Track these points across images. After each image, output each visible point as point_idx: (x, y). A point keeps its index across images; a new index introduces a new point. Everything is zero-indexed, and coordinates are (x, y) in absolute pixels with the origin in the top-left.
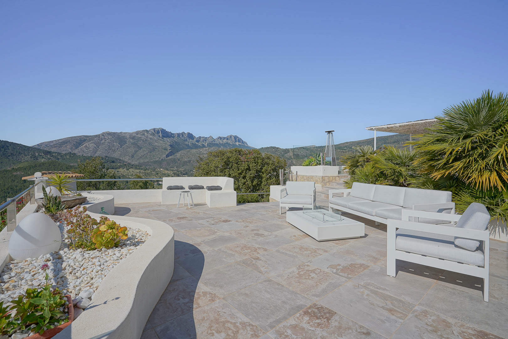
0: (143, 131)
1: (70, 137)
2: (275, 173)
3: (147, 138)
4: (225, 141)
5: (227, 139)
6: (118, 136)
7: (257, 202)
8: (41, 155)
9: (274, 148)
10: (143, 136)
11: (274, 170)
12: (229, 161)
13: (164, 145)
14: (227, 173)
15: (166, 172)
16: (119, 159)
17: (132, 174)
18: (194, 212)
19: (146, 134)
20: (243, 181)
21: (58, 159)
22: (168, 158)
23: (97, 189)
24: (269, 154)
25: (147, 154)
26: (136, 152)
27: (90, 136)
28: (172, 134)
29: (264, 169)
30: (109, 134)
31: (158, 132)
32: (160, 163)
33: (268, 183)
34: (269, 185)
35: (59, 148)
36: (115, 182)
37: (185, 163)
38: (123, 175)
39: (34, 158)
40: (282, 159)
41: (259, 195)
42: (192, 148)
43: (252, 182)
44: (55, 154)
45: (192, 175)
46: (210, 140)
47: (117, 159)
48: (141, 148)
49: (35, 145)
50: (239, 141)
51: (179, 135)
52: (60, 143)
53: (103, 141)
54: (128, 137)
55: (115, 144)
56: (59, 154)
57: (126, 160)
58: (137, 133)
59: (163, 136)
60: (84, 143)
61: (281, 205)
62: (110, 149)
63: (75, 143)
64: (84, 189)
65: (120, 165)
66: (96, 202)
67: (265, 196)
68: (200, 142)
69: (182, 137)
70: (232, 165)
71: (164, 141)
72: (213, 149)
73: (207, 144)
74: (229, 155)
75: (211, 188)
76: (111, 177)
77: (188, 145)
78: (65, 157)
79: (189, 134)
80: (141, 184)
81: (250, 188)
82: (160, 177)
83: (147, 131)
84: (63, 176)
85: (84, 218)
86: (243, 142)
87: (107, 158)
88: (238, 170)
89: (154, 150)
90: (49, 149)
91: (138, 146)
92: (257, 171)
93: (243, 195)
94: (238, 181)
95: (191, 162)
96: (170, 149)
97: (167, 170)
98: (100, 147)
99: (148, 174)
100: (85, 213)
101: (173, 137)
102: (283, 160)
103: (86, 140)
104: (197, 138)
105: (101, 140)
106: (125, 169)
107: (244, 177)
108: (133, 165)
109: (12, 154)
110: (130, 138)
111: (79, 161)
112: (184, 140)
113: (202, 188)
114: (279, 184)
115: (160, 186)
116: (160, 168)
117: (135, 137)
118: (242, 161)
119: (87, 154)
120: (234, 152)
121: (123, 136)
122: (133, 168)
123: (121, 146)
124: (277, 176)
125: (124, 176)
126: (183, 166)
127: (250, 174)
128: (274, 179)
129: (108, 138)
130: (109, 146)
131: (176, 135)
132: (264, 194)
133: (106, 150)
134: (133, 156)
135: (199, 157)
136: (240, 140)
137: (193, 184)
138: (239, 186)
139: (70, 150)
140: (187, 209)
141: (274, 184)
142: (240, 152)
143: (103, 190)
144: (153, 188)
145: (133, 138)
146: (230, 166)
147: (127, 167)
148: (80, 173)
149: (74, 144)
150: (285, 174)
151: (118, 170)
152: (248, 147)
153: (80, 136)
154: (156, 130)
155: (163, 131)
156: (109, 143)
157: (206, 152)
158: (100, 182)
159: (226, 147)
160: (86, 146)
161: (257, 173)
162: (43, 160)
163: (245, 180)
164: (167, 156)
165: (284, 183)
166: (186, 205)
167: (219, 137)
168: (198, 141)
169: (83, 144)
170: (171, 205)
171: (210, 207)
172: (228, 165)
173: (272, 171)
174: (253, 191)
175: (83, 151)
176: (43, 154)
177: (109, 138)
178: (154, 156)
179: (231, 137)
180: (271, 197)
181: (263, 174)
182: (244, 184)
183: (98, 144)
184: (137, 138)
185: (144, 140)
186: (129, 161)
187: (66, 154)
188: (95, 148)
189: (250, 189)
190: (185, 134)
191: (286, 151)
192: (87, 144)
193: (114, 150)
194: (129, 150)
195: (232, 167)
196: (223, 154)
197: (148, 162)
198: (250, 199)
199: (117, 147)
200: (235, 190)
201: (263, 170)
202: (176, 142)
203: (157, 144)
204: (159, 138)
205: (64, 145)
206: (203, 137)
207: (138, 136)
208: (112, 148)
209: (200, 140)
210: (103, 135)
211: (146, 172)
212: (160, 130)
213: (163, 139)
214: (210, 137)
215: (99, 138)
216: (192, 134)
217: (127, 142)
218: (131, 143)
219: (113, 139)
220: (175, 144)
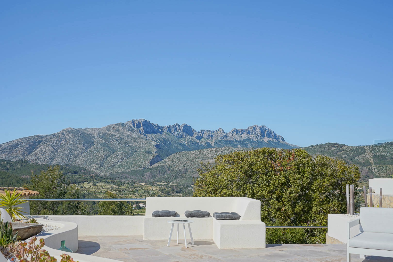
0: (117, 125)
1: (22, 138)
2: (337, 192)
3: (122, 135)
4: (244, 136)
5: (249, 133)
6: (83, 134)
7: (302, 243)
9: (334, 145)
10: (117, 133)
11: (335, 186)
12: (252, 171)
13: (147, 145)
14: (249, 191)
15: (150, 188)
16: (83, 168)
17: (101, 191)
18: (194, 255)
19: (120, 129)
20: (277, 204)
21: (7, 169)
22: (154, 166)
23: (56, 213)
24: (325, 156)
25: (122, 160)
26: (107, 157)
27: (47, 136)
28: (159, 127)
29: (315, 184)
30: (71, 131)
31: (139, 126)
32: (140, 173)
33: (323, 209)
34: (326, 214)
35: (9, 154)
36: (78, 203)
37: (179, 174)
38: (88, 192)
40: (350, 167)
41: (307, 231)
42: (190, 150)
43: (294, 207)
44: (4, 163)
45: (190, 194)
46: (220, 135)
47: (80, 169)
48: (113, 151)
50: (269, 136)
51: (169, 129)
52: (9, 148)
53: (63, 142)
54: (96, 134)
55: (78, 145)
56: (9, 162)
57: (93, 170)
58: (109, 128)
59: (146, 132)
60: (38, 146)
61: (350, 251)
62: (72, 154)
63: (27, 146)
64: (38, 213)
65: (84, 177)
66: (55, 232)
67: (317, 233)
68: (202, 139)
69: (175, 131)
70: (258, 177)
71: (147, 139)
72: (226, 150)
73: (214, 141)
74: (253, 159)
75: (221, 217)
76: (73, 196)
77: (183, 145)
78: (15, 167)
79: (185, 126)
80: (113, 206)
81: (289, 217)
82: (141, 196)
83: (123, 125)
84: (14, 193)
85: (42, 255)
86: (276, 137)
87: (67, 167)
88: (269, 186)
89: (132, 154)
91: (110, 148)
92: (302, 188)
93: (276, 230)
94: (268, 205)
95: (188, 172)
96: (156, 152)
97: (152, 184)
98: (59, 151)
99: (123, 191)
100: (42, 248)
101: (161, 133)
102: (353, 168)
103: (42, 141)
104: (199, 132)
105: (60, 140)
106: (91, 184)
107: (279, 199)
108: (102, 178)
110: (99, 136)
111: (32, 171)
112: (178, 137)
113: (207, 215)
114: (345, 211)
115: (141, 211)
116: (141, 182)
117: (105, 134)
118: (275, 171)
119: (43, 161)
120: (261, 155)
121: (89, 135)
122: (102, 182)
123: (87, 149)
124: (342, 196)
125: (90, 194)
126: (175, 179)
127: (290, 193)
128: (336, 201)
129: (70, 138)
130: (71, 149)
131: (165, 130)
132: (315, 230)
133: (67, 155)
134: (102, 164)
135: (202, 164)
136: (270, 134)
137: (192, 209)
138: (269, 213)
139: (21, 157)
140: (183, 249)
141: (334, 212)
142: (271, 155)
143: (62, 215)
144: (131, 213)
145: (103, 136)
146: (254, 179)
147: (93, 181)
148: (34, 189)
149: (27, 148)
150: (356, 194)
151: (82, 185)
152: (285, 145)
153: (34, 137)
154: (135, 123)
155: (146, 124)
156: (70, 144)
157: (212, 155)
158: (58, 203)
159: (246, 145)
160: (41, 151)
161: (302, 191)
163: (281, 204)
164: (152, 163)
165: (356, 209)
166: (181, 243)
167: (235, 130)
168: (199, 138)
169: (38, 148)
170: (159, 241)
171: (219, 248)
172: (250, 177)
173: (330, 188)
174: (294, 223)
175: (38, 158)
177: (72, 137)
178: (132, 163)
179: (254, 128)
180: (329, 234)
181: (314, 193)
182: (279, 209)
183: (56, 148)
184: (108, 136)
185: (119, 138)
186: (97, 172)
187: (16, 163)
188: (53, 152)
189: (289, 220)
190: (179, 126)
191: (360, 150)
192: (42, 147)
193: (78, 155)
194: (97, 154)
195: (256, 180)
196: (242, 159)
197: (123, 172)
198: (289, 237)
199: (81, 151)
200: (263, 220)
201: (314, 187)
202: (164, 141)
203: (136, 144)
204: (140, 134)
205: (14, 150)
206: (207, 131)
207: (109, 133)
208: (74, 152)
209: (203, 136)
210: (63, 134)
211: (120, 188)
212: (141, 123)
213: (147, 136)
214: (218, 130)
215: (58, 138)
216: (190, 126)
217: (95, 142)
218: (101, 144)
219: (76, 139)
220: (164, 143)
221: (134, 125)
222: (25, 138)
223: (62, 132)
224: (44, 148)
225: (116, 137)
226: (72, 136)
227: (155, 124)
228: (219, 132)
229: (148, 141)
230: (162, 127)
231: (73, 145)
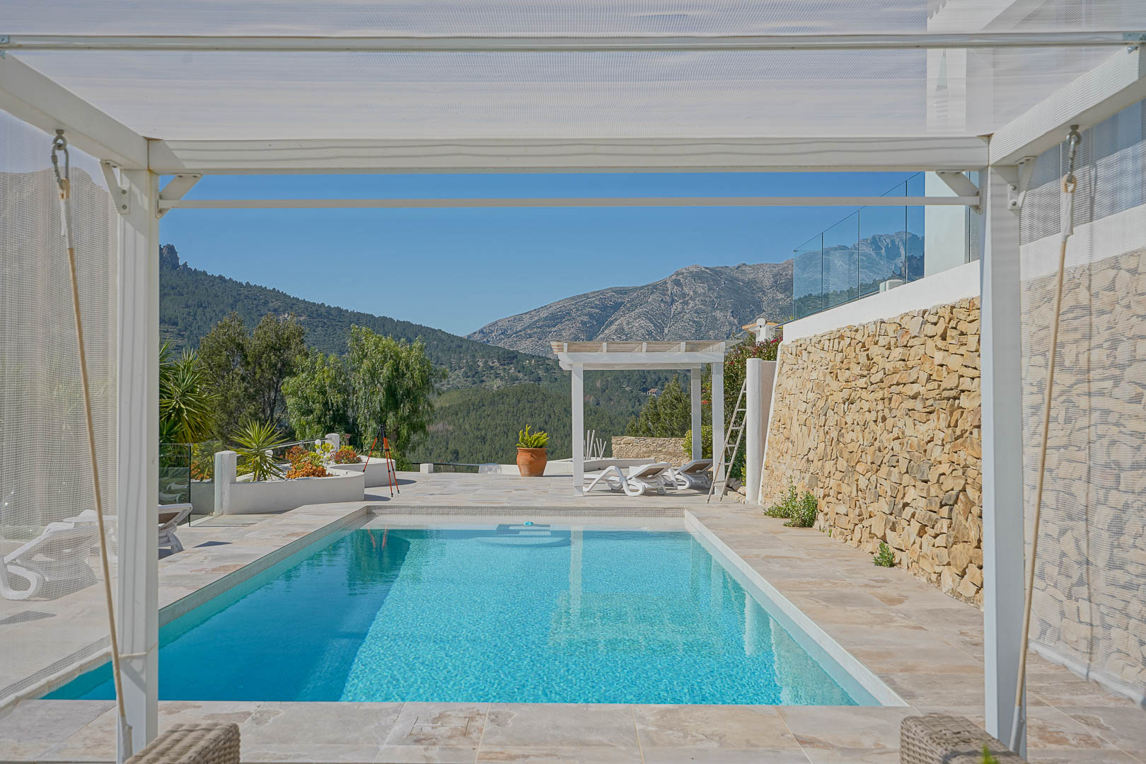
1: (573, 298)
6: (733, 280)
8: (492, 367)
21: (539, 379)
27: (634, 290)
30: (698, 276)
31: (892, 253)
35: (540, 339)
39: (473, 377)
44: (530, 363)
49: (475, 333)
52: (541, 323)
53: (677, 306)
54: (768, 282)
55: (718, 314)
56: (541, 359)
60: (613, 317)
63: (585, 319)
78: (557, 373)
90: (513, 346)
98: (666, 330)
103: (623, 303)
105: (670, 300)
110: (776, 285)
121: (749, 284)
123: (741, 323)
129: (695, 293)
130: (699, 325)
145: (788, 286)
149: (584, 323)
153: (602, 292)
154: (883, 244)
156: (696, 312)
160: (620, 330)
162: (496, 384)
169: (612, 323)
176: (497, 364)
177: (700, 291)
183: (659, 321)
188: (650, 333)
192: (622, 321)
199: (726, 328)
205: (553, 329)
208: (708, 331)
210: (677, 283)
212: (900, 244)
215: (664, 295)
217: (765, 303)
218: (781, 309)
219: (713, 295)
221: (877, 249)
222: (579, 297)
223: (674, 277)
224: (627, 324)
226: (701, 288)
231: (704, 312)
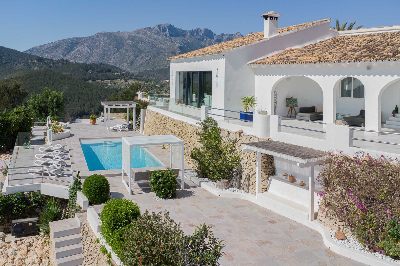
0: (145, 29)
1: (62, 40)
3: (150, 38)
6: (115, 36)
8: (34, 63)
10: (145, 36)
13: (172, 47)
16: (115, 67)
19: (148, 32)
21: (51, 67)
25: (149, 59)
26: (136, 57)
27: (83, 38)
28: (183, 31)
30: (105, 34)
31: (164, 30)
32: (165, 72)
35: (51, 53)
38: (121, 88)
39: (27, 66)
44: (48, 61)
47: (113, 67)
48: (142, 52)
49: (27, 50)
51: (192, 32)
52: (51, 48)
53: (97, 44)
54: (126, 37)
55: (111, 47)
56: (52, 60)
57: (124, 68)
58: (138, 32)
59: (171, 35)
60: (76, 47)
62: (105, 54)
63: (67, 47)
65: (117, 74)
69: (196, 34)
71: (171, 42)
78: (57, 65)
79: (206, 30)
82: (166, 92)
83: (150, 28)
87: (102, 66)
89: (158, 55)
90: (40, 55)
91: (139, 49)
98: (94, 51)
99: (150, 87)
101: (184, 36)
103: (79, 42)
104: (219, 36)
105: (95, 42)
106: (123, 81)
108: (132, 75)
109: (7, 62)
110: (129, 38)
111: (72, 69)
112: (200, 40)
116: (166, 79)
117: (135, 37)
119: (80, 60)
121: (121, 37)
122: (132, 79)
123: (118, 50)
125: (122, 89)
129: (103, 40)
130: (104, 50)
131: (188, 33)
133: (101, 55)
134: (132, 63)
139: (61, 56)
145: (133, 39)
147: (125, 78)
149: (66, 48)
151: (115, 81)
153: (73, 39)
154: (161, 27)
155: (171, 28)
156: (104, 46)
160: (79, 51)
162: (36, 68)
168: (219, 41)
169: (75, 49)
175: (75, 57)
176: (36, 61)
177: (105, 39)
178: (158, 63)
183: (92, 48)
184: (137, 38)
185: (147, 41)
186: (128, 70)
187: (58, 61)
188: (88, 52)
190: (201, 30)
192: (79, 48)
193: (110, 55)
194: (127, 54)
197: (150, 71)
199: (113, 51)
202: (187, 43)
203: (162, 46)
204: (165, 37)
205: (55, 50)
206: (226, 34)
207: (138, 36)
208: (107, 52)
209: (222, 39)
210: (98, 36)
211: (148, 84)
212: (167, 27)
213: (171, 39)
214: (237, 34)
215: (93, 40)
216: (210, 31)
217: (126, 44)
218: (130, 46)
219: (109, 41)
220: (187, 45)
221: (160, 29)
222: (64, 40)
223: (96, 35)
224: (81, 49)
225: (145, 39)
226: (105, 38)
227: (179, 28)
228: (237, 36)
229: (173, 43)
230: (185, 31)
231: (106, 46)
